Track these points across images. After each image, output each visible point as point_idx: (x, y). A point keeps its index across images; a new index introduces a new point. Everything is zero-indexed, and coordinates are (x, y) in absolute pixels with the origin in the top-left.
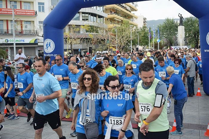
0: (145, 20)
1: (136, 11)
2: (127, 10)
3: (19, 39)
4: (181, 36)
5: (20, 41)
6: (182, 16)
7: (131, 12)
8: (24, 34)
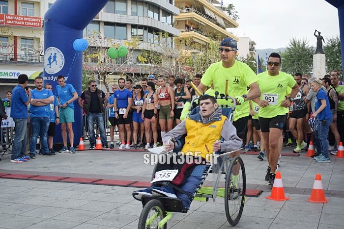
0: (252, 45)
1: (235, 27)
2: (218, 24)
3: (9, 71)
4: (319, 72)
5: (11, 74)
6: (321, 35)
7: (225, 29)
8: (19, 62)
